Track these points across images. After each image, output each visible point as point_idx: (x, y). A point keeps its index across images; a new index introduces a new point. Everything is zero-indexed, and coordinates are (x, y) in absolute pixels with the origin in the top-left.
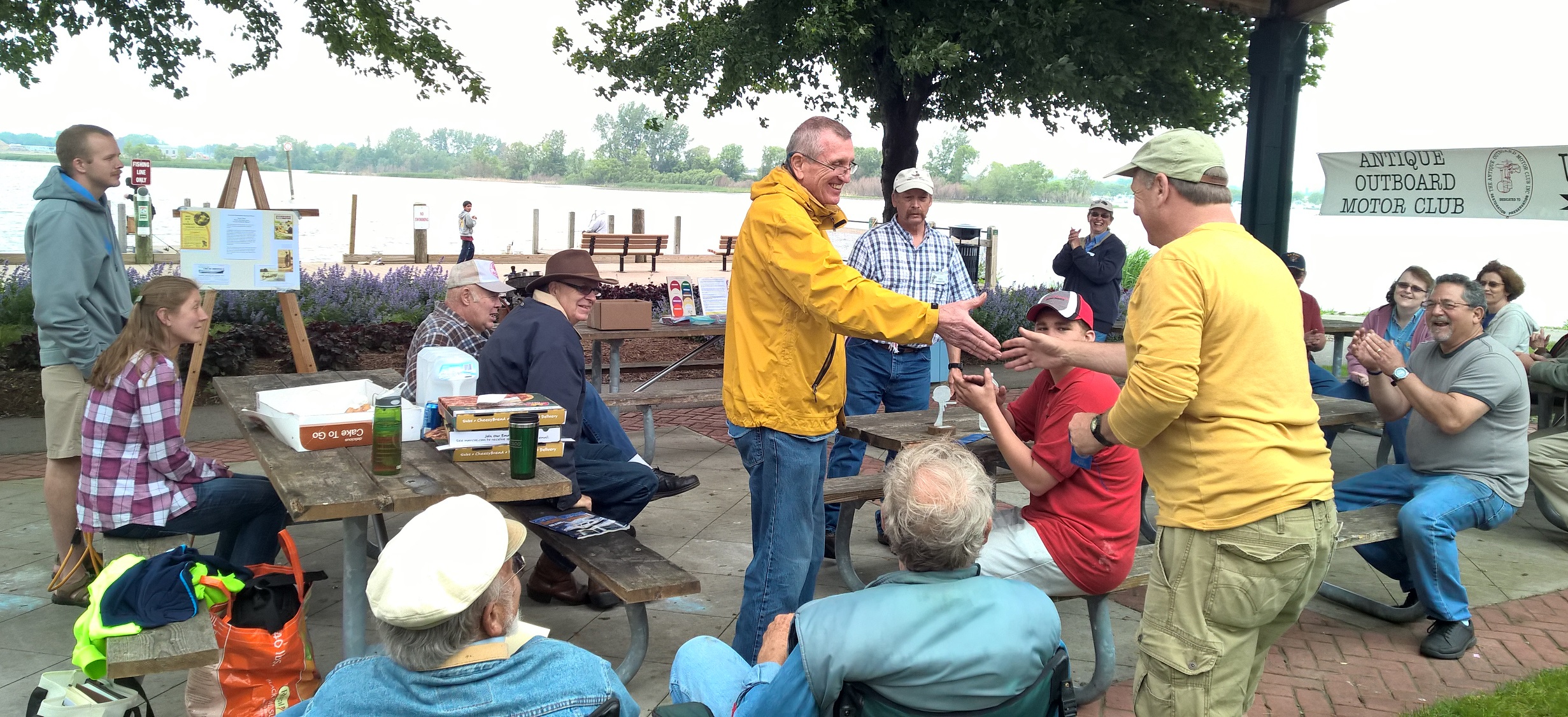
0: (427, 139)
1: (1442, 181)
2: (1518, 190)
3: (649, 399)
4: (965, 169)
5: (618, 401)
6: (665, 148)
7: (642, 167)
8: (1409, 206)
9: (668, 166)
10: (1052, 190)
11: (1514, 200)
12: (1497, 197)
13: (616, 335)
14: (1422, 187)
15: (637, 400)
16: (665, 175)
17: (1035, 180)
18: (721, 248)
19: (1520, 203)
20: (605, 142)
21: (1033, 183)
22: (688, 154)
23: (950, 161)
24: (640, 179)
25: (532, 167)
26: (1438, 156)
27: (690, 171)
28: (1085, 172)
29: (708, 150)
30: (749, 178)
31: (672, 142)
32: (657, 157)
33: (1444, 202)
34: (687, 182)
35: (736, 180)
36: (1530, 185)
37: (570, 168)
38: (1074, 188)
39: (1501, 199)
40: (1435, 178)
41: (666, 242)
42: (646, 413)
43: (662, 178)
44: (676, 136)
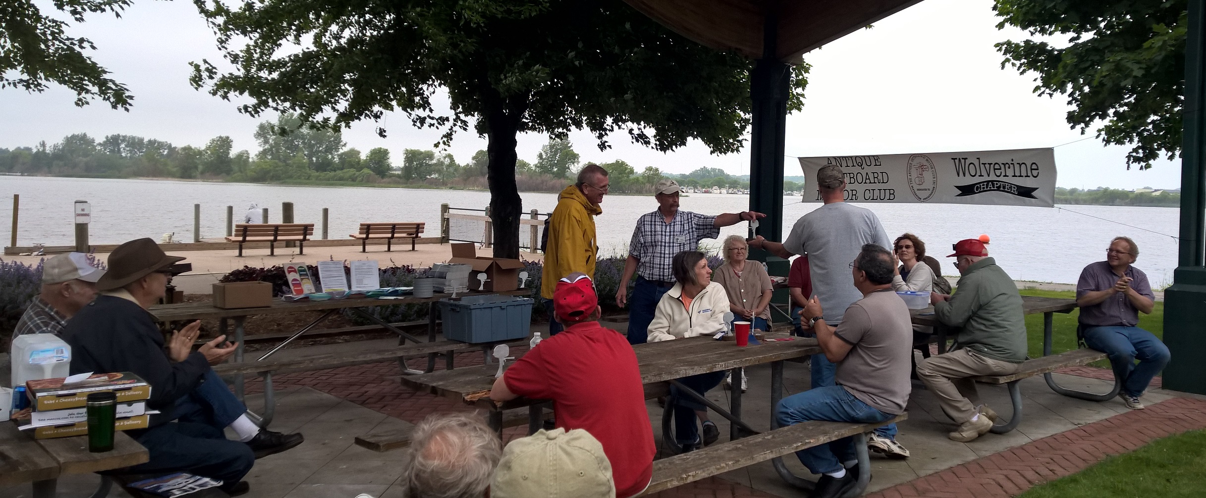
0: (100, 144)
1: (880, 177)
2: (928, 184)
3: (268, 366)
4: (568, 168)
5: (239, 369)
6: (321, 151)
7: (301, 166)
8: (860, 195)
9: (324, 166)
10: (633, 183)
11: (926, 190)
12: (916, 187)
13: (239, 313)
14: (868, 181)
15: (257, 367)
16: (323, 174)
17: (620, 176)
18: (361, 233)
19: (930, 192)
20: (267, 146)
21: (619, 178)
22: (340, 156)
23: (556, 162)
24: (299, 177)
25: (200, 167)
26: (876, 158)
27: (345, 170)
28: (657, 170)
29: (359, 153)
30: (394, 175)
31: (326, 147)
32: (314, 159)
33: (883, 192)
34: (341, 179)
35: (383, 178)
36: (935, 179)
37: (235, 168)
38: (649, 182)
39: (918, 190)
40: (876, 175)
41: (312, 230)
42: (265, 378)
43: (319, 176)
44: (331, 142)
